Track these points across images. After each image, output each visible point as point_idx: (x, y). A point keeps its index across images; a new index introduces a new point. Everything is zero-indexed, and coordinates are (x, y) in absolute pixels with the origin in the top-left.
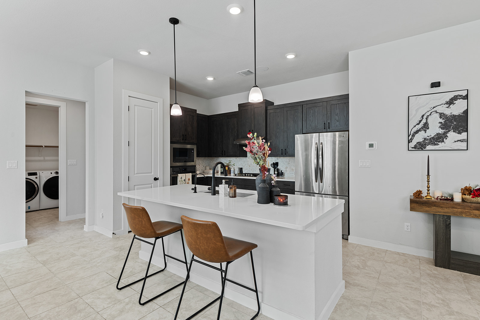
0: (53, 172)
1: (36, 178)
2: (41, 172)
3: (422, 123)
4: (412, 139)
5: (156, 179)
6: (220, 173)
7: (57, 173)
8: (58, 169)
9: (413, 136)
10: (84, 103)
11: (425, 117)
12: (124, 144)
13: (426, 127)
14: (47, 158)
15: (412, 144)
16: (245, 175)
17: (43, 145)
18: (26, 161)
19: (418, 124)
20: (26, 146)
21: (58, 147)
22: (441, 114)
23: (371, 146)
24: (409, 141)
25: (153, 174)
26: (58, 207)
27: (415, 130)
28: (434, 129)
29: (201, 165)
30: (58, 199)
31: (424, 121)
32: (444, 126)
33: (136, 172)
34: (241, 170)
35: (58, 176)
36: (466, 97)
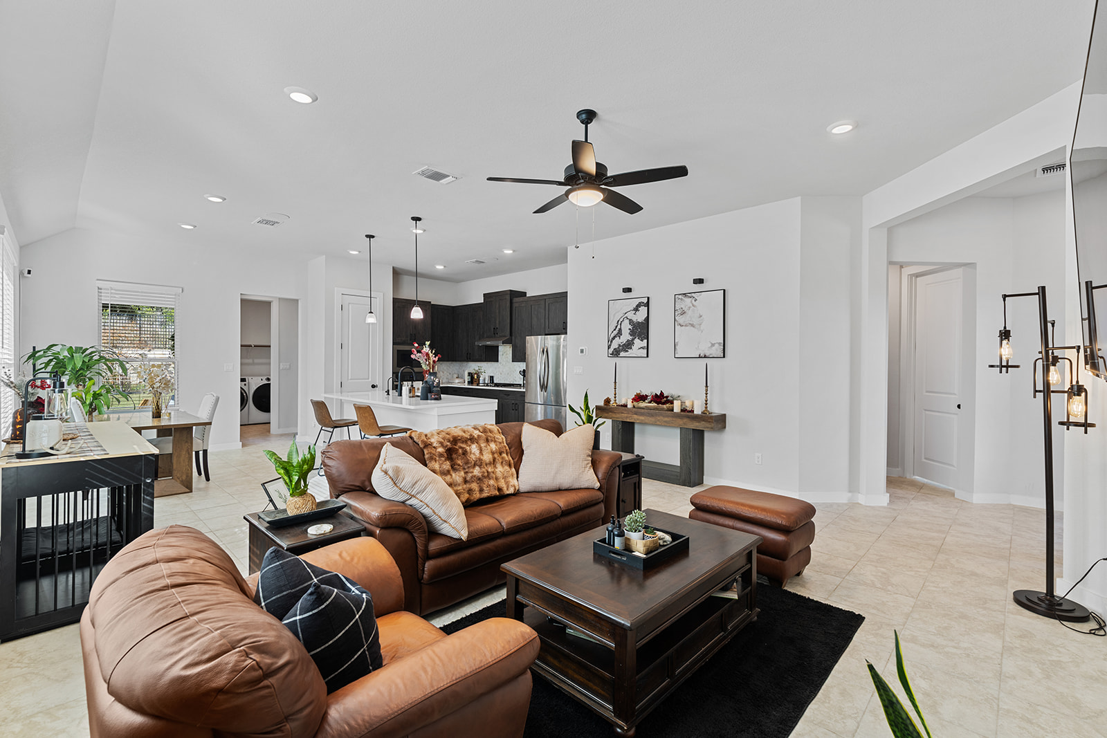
0: (264, 378)
1: (245, 385)
2: (250, 378)
3: (617, 329)
4: (610, 345)
5: (373, 386)
6: (466, 382)
7: (268, 379)
8: (270, 376)
9: (612, 341)
10: (297, 300)
11: (620, 322)
12: (337, 346)
13: (620, 333)
14: (256, 361)
15: (611, 350)
16: (497, 385)
17: (252, 343)
18: (242, 364)
19: (615, 330)
20: (241, 346)
21: (270, 346)
22: (630, 320)
23: (582, 351)
24: (609, 348)
25: (370, 380)
26: (270, 423)
27: (613, 335)
28: (626, 337)
29: (445, 372)
30: (269, 411)
31: (619, 327)
32: (632, 333)
33: (350, 378)
34: (492, 378)
35: (270, 384)
36: (647, 305)
